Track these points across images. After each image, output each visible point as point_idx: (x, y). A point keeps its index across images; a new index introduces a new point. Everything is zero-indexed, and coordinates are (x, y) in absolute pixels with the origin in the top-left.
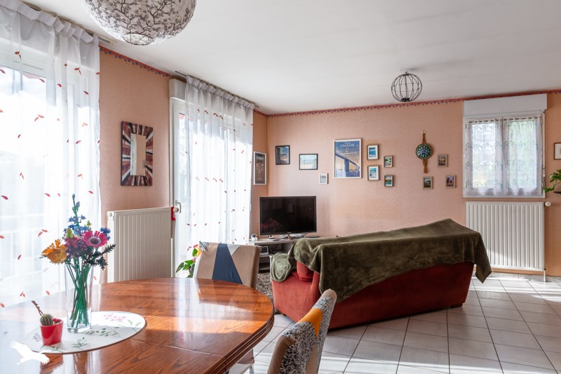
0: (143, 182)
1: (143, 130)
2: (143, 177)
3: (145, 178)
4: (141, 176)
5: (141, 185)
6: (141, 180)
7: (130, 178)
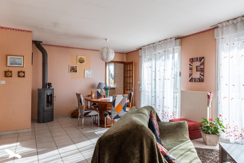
0: (198, 81)
1: (198, 59)
2: (199, 78)
3: (199, 79)
4: (197, 78)
5: (197, 81)
6: (197, 80)
7: (192, 79)
